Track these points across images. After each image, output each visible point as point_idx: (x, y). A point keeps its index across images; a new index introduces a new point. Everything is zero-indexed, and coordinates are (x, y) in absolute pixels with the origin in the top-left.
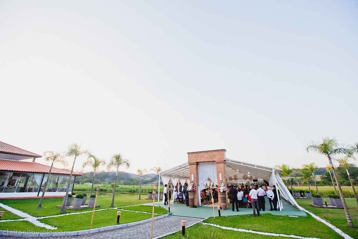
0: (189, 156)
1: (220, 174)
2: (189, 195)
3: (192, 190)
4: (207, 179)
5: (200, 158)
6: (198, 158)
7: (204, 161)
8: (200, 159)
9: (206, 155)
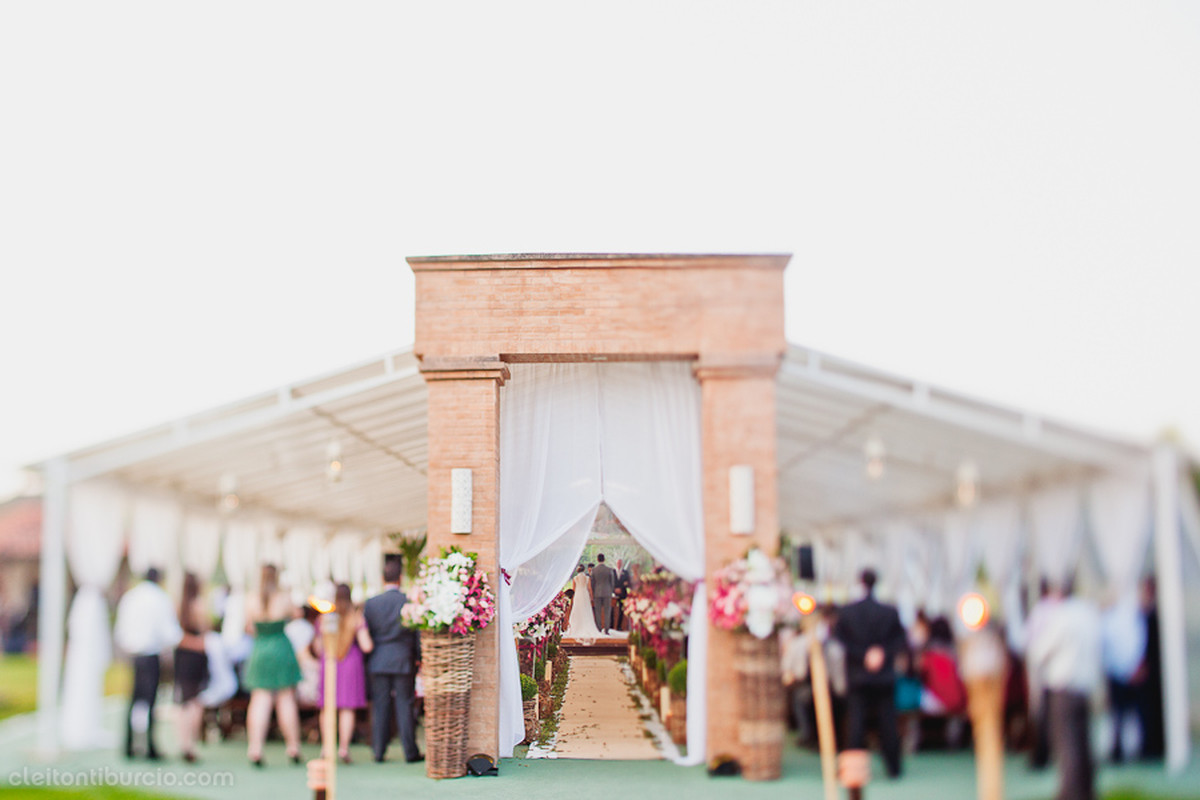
0: (423, 295)
1: (740, 481)
2: (427, 656)
3: (468, 616)
4: (584, 520)
5: (543, 320)
6: (521, 313)
7: (582, 349)
8: (548, 330)
9: (603, 290)
